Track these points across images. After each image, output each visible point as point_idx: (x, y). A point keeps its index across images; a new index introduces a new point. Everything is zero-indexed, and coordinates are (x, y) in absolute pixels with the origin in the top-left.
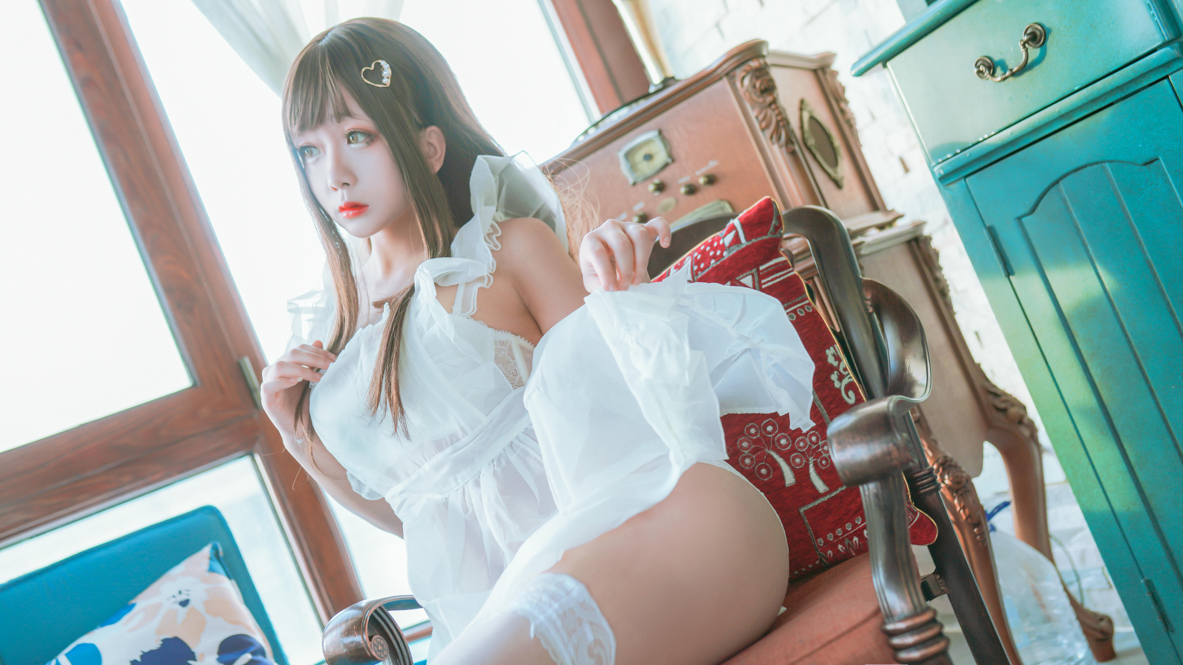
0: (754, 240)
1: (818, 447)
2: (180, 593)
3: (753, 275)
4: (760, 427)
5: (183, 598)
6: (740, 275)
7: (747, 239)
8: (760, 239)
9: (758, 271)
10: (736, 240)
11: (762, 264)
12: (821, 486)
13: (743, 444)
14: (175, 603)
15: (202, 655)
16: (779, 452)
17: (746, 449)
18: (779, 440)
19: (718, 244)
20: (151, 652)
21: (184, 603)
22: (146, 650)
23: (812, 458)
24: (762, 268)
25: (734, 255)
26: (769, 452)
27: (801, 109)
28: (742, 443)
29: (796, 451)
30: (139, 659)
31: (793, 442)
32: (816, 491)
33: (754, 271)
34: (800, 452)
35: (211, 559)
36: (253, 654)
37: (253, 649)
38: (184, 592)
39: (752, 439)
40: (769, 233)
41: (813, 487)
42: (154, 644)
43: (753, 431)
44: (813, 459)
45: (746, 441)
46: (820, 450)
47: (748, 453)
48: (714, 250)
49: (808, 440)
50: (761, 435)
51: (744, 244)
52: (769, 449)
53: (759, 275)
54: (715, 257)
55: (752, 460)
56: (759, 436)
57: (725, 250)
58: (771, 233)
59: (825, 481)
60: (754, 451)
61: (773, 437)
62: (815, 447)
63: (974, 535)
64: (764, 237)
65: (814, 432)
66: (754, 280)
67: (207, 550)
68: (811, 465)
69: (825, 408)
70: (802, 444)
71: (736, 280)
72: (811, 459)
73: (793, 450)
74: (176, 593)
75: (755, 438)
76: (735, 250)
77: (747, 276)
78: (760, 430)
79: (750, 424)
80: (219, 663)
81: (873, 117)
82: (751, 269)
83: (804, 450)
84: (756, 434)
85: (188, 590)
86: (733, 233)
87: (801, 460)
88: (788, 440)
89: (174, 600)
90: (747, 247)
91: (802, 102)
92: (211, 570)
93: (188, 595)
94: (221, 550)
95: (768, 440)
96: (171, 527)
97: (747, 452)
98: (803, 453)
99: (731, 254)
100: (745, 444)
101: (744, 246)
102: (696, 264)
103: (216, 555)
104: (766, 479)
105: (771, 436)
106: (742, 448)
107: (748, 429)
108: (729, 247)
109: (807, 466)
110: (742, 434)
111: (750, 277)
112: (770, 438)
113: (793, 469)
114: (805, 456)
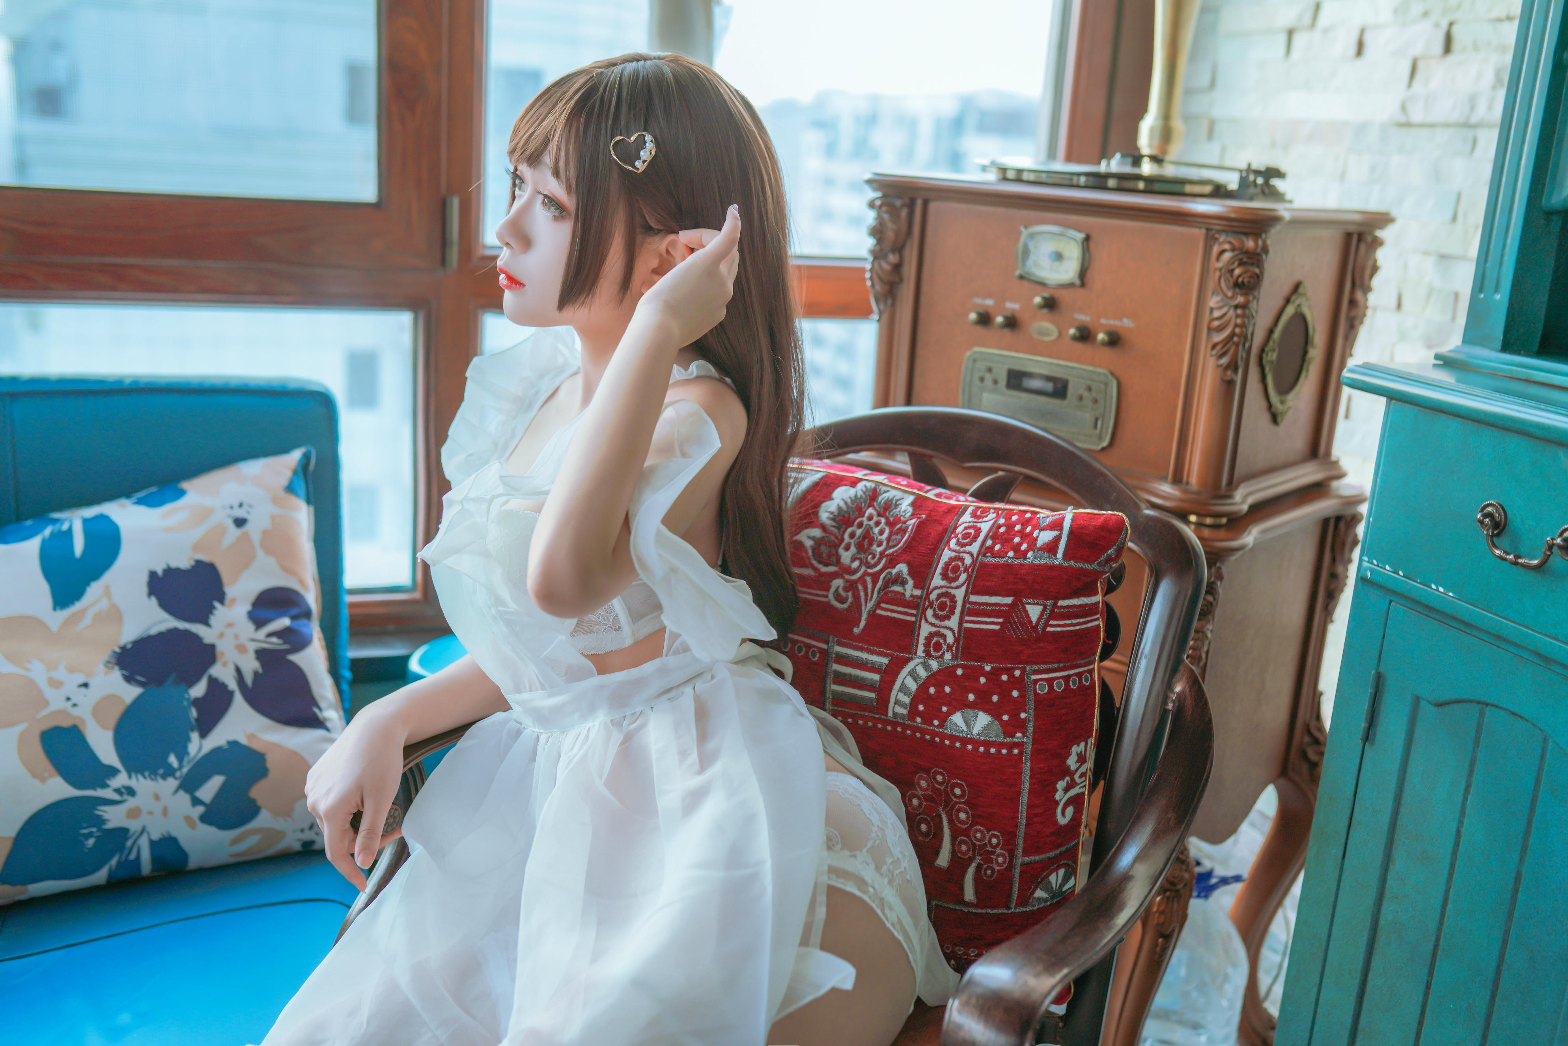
0: (1072, 563)
1: (993, 853)
2: (241, 505)
3: (1045, 607)
4: (949, 781)
5: (240, 513)
6: (1030, 598)
7: (1066, 556)
8: (1080, 565)
9: (1055, 605)
10: (1051, 547)
11: (1064, 598)
12: (969, 894)
13: (922, 782)
14: (229, 516)
15: (233, 600)
16: (951, 822)
17: (921, 788)
18: (959, 811)
19: (1032, 532)
20: (178, 570)
21: (240, 522)
22: (174, 565)
23: (980, 858)
24: (1061, 603)
25: (1039, 565)
26: (942, 812)
27: (1288, 301)
28: (921, 779)
29: (969, 837)
30: (160, 572)
31: (972, 825)
32: (963, 895)
33: (1049, 603)
34: (971, 841)
35: (295, 472)
38: (245, 507)
39: (934, 785)
40: (1096, 562)
41: (962, 888)
42: (184, 562)
43: (939, 778)
44: (980, 860)
45: (926, 781)
46: (993, 857)
47: (922, 795)
48: (1022, 538)
49: (987, 837)
50: (945, 790)
51: (1058, 559)
52: (943, 810)
53: (1052, 611)
54: (1016, 548)
55: (920, 805)
56: (942, 788)
57: (1032, 550)
58: (1099, 564)
59: (977, 893)
60: (927, 798)
61: (956, 802)
62: (990, 849)
63: (1156, 945)
64: (1087, 566)
65: (999, 834)
66: (1042, 614)
67: (296, 455)
68: (974, 865)
69: (1027, 817)
70: (979, 835)
71: (1021, 601)
72: (978, 858)
73: (966, 832)
74: (236, 503)
75: (938, 786)
76: (1044, 560)
77: (1037, 604)
78: (947, 784)
79: (941, 770)
80: (247, 620)
81: (1399, 306)
82: (1047, 599)
83: (978, 843)
84: (941, 784)
85: (250, 506)
86: (1055, 533)
87: (968, 850)
88: (968, 818)
89: (229, 511)
90: (1059, 567)
91: (1296, 288)
92: (290, 489)
94: (313, 461)
95: (948, 801)
97: (920, 792)
98: (974, 845)
99: (1037, 561)
100: (923, 783)
101: (1057, 562)
102: (992, 538)
103: (304, 466)
104: (920, 838)
105: (955, 799)
106: (919, 784)
107: (936, 773)
108: (1040, 549)
109: (971, 860)
110: (927, 772)
111: (1040, 608)
112: (952, 800)
113: (954, 852)
114: (974, 850)
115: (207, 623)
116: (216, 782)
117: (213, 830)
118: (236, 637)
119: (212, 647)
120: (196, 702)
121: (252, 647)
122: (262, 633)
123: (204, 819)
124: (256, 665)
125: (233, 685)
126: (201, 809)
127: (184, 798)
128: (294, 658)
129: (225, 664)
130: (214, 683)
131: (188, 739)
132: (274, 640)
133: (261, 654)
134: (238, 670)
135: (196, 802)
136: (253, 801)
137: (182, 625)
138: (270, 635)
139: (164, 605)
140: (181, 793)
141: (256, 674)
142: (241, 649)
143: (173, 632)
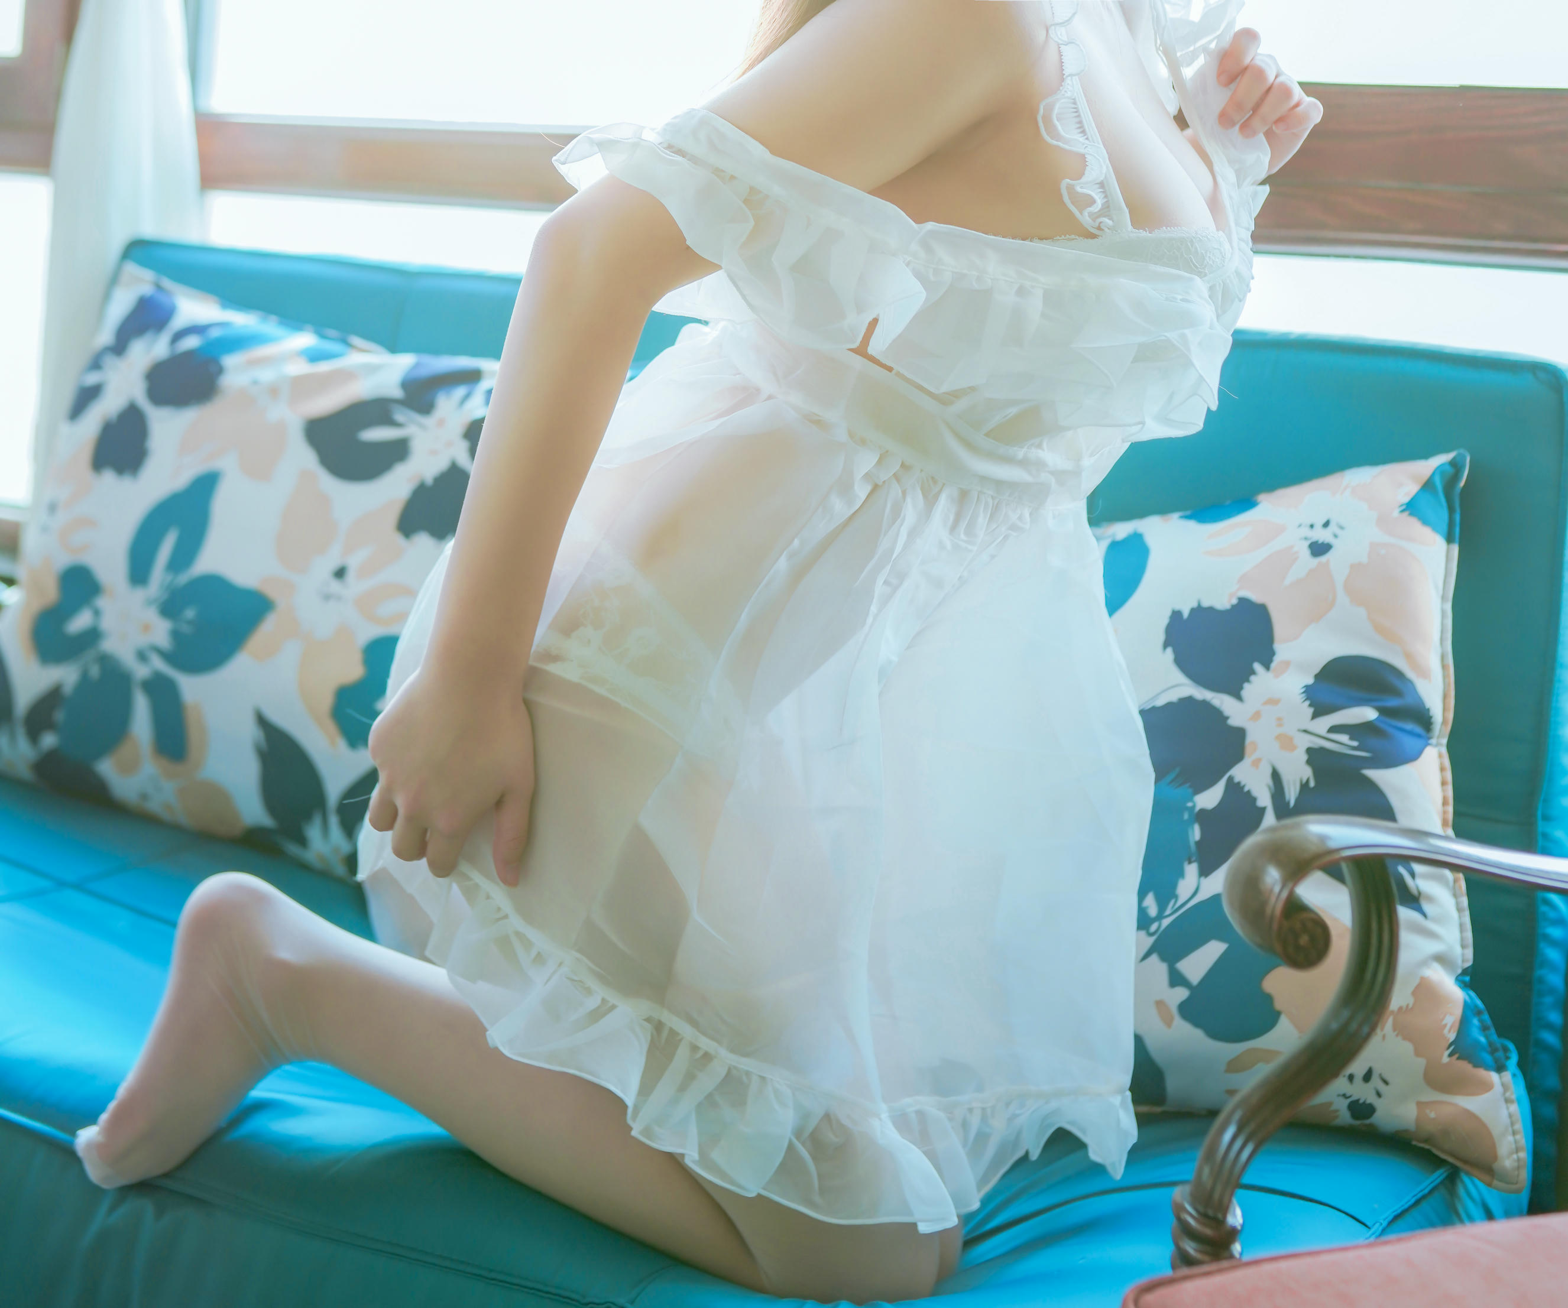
2: (1326, 525)
5: (1322, 536)
21: (1319, 549)
36: (1383, 711)
37: (1392, 702)
38: (1333, 527)
42: (1223, 601)
93: (1336, 536)
96: (1422, 367)
115: (1239, 697)
116: (1213, 951)
117: (1198, 1034)
118: (1280, 721)
119: (1240, 734)
120: (1203, 816)
121: (1305, 742)
122: (1324, 724)
123: (1186, 1010)
124: (1307, 773)
125: (1264, 799)
126: (1181, 994)
127: (1158, 967)
128: (1375, 774)
129: (1256, 763)
130: (1234, 789)
131: (1181, 874)
132: (1344, 738)
133: (1315, 756)
134: (1276, 776)
135: (1176, 979)
136: (1269, 998)
137: (1201, 694)
138: (1333, 729)
139: (1181, 662)
140: (1154, 958)
141: (1304, 786)
142: (1286, 742)
143: (1189, 700)
